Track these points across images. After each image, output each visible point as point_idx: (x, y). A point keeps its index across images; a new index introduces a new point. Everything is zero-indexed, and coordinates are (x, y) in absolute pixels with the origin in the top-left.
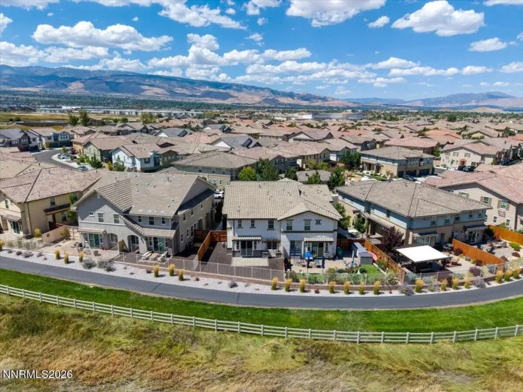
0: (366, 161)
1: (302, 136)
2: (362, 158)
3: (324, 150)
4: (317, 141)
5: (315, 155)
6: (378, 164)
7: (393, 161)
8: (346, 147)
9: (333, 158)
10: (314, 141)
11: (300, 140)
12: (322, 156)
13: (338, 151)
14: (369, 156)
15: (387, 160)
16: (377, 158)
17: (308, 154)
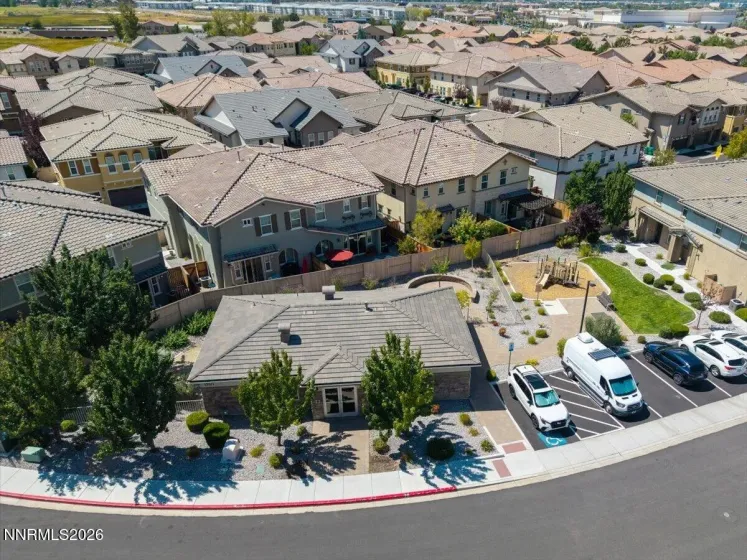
0: (649, 209)
3: (502, 161)
6: (685, 233)
7: (745, 240)
8: (600, 144)
12: (494, 182)
13: (562, 158)
15: (719, 227)
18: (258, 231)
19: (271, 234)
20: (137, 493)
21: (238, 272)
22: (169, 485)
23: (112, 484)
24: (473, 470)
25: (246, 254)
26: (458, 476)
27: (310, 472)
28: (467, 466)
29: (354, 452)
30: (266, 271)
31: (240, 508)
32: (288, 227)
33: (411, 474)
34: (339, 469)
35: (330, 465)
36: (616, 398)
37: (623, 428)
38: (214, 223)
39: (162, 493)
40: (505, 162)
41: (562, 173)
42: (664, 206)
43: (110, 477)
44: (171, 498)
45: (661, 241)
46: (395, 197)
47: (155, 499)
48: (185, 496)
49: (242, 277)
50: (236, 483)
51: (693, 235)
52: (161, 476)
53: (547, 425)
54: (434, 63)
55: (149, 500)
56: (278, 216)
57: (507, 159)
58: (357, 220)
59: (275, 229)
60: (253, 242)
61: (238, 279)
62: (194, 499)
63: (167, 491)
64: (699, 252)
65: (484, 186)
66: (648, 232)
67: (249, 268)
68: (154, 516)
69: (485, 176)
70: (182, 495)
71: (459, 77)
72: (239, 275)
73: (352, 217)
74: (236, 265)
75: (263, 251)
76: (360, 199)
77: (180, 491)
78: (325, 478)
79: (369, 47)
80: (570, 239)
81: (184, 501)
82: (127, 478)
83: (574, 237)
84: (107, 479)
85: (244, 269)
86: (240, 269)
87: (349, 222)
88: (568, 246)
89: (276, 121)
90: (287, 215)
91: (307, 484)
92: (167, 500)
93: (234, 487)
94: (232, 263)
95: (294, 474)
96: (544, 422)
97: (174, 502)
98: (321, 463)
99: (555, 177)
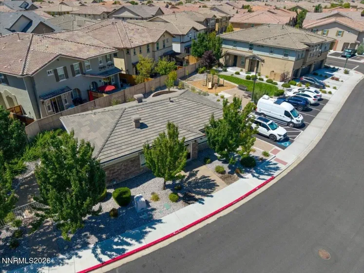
0: (230, 51)
1: (126, 14)
2: (223, 46)
3: (163, 35)
4: (146, 19)
5: (148, 45)
6: (254, 57)
7: (286, 52)
8: (194, 28)
9: (177, 48)
10: (142, 19)
11: (123, 19)
12: (161, 46)
13: (183, 35)
14: (235, 43)
15: (272, 50)
16: (251, 46)
17: (137, 43)
18: (58, 78)
19: (65, 80)
20: (96, 256)
21: (49, 106)
22: (116, 240)
23: (69, 258)
24: (271, 166)
25: (53, 94)
26: (269, 171)
27: (197, 197)
28: (267, 165)
29: (209, 178)
30: (65, 105)
31: (178, 232)
32: (74, 75)
33: (248, 178)
34: (211, 189)
35: (204, 188)
36: (295, 119)
37: (302, 131)
38: (31, 73)
39: (115, 247)
40: (164, 36)
41: (183, 43)
42: (238, 48)
43: (63, 254)
44: (125, 247)
45: (237, 64)
46: (117, 57)
47: (113, 253)
48: (133, 242)
49: (51, 110)
50: (161, 220)
51: (259, 56)
52: (104, 236)
53: (282, 137)
54: (71, 10)
55: (110, 256)
56: (67, 67)
57: (165, 34)
58: (107, 69)
59: (67, 77)
60: (55, 86)
61: (49, 111)
62: (142, 240)
63: (117, 244)
64: (263, 63)
65: (158, 48)
66: (231, 62)
67: (55, 103)
68: (123, 265)
69: (157, 43)
70: (131, 242)
71: (89, 15)
72: (49, 109)
73: (104, 67)
74: (47, 102)
75: (63, 91)
76: (106, 56)
77: (128, 240)
78: (208, 196)
79: (28, 4)
80: (203, 69)
81: (136, 245)
82: (78, 249)
83: (204, 68)
84: (61, 256)
85: (52, 104)
86: (50, 104)
87: (103, 71)
88: (202, 72)
89: (11, 29)
90: (72, 67)
91: (203, 204)
92: (124, 250)
93: (162, 223)
94: (45, 101)
95: (189, 200)
96: (280, 135)
97: (129, 249)
98: (198, 189)
99: (180, 45)
